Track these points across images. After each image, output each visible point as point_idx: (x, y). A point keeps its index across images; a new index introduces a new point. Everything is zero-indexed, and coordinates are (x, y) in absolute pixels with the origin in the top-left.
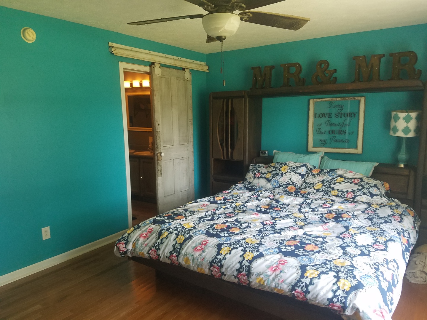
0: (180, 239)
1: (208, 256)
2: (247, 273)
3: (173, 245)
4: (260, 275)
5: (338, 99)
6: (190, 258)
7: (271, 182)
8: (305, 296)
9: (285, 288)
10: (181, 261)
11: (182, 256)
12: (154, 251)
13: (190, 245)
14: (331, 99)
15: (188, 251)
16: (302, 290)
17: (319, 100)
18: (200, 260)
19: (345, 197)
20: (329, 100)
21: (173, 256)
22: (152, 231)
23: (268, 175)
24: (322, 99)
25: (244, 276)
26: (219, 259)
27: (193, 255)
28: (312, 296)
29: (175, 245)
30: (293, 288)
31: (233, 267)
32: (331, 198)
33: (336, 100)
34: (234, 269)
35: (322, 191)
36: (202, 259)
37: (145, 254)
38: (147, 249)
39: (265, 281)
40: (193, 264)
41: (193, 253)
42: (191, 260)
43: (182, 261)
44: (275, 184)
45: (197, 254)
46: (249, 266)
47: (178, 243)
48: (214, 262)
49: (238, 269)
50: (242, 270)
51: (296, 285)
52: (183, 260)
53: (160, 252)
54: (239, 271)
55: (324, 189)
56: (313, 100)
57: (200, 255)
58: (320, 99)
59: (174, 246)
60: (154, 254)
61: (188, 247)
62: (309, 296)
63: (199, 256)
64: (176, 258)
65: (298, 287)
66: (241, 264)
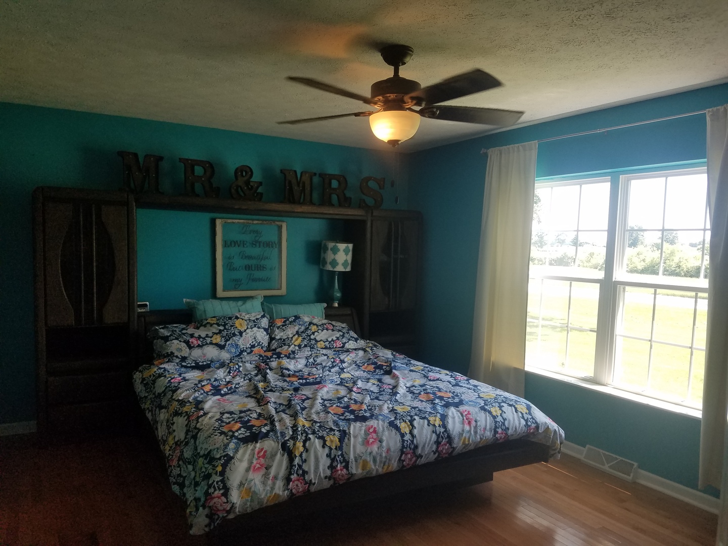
0: (332, 441)
1: (392, 444)
2: (447, 440)
3: (327, 454)
4: (462, 434)
5: (255, 222)
6: (368, 459)
7: (226, 349)
8: (506, 434)
9: (489, 434)
10: (354, 471)
11: (354, 463)
12: (298, 480)
13: (355, 442)
14: (245, 221)
15: (358, 451)
16: (502, 430)
17: (229, 221)
18: (384, 455)
19: (335, 347)
20: (244, 223)
21: (338, 470)
22: (265, 452)
23: (216, 339)
24: (233, 220)
25: (446, 445)
26: (409, 441)
27: (370, 453)
28: (512, 429)
29: (330, 453)
30: (496, 432)
31: (430, 440)
32: (321, 352)
33: (253, 224)
34: (431, 442)
35: (306, 346)
36: (386, 451)
37: (281, 493)
38: (280, 484)
39: (469, 439)
40: (375, 466)
41: (369, 450)
42: (370, 461)
43: (356, 470)
44: (233, 350)
45: (375, 448)
46: (446, 431)
47: (334, 447)
48: (406, 446)
49: (436, 440)
50: (440, 439)
51: (496, 427)
52: (357, 468)
53: (311, 476)
54: (438, 443)
55: (306, 343)
56: (220, 220)
57: (380, 447)
58: (231, 220)
59: (328, 456)
60: (299, 485)
61: (354, 447)
62: (510, 432)
63: (380, 450)
64: (345, 470)
65: (498, 428)
66: (436, 434)
